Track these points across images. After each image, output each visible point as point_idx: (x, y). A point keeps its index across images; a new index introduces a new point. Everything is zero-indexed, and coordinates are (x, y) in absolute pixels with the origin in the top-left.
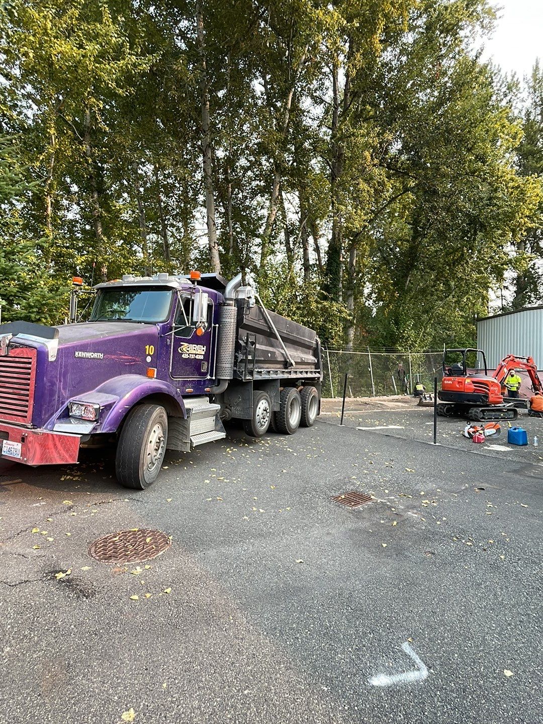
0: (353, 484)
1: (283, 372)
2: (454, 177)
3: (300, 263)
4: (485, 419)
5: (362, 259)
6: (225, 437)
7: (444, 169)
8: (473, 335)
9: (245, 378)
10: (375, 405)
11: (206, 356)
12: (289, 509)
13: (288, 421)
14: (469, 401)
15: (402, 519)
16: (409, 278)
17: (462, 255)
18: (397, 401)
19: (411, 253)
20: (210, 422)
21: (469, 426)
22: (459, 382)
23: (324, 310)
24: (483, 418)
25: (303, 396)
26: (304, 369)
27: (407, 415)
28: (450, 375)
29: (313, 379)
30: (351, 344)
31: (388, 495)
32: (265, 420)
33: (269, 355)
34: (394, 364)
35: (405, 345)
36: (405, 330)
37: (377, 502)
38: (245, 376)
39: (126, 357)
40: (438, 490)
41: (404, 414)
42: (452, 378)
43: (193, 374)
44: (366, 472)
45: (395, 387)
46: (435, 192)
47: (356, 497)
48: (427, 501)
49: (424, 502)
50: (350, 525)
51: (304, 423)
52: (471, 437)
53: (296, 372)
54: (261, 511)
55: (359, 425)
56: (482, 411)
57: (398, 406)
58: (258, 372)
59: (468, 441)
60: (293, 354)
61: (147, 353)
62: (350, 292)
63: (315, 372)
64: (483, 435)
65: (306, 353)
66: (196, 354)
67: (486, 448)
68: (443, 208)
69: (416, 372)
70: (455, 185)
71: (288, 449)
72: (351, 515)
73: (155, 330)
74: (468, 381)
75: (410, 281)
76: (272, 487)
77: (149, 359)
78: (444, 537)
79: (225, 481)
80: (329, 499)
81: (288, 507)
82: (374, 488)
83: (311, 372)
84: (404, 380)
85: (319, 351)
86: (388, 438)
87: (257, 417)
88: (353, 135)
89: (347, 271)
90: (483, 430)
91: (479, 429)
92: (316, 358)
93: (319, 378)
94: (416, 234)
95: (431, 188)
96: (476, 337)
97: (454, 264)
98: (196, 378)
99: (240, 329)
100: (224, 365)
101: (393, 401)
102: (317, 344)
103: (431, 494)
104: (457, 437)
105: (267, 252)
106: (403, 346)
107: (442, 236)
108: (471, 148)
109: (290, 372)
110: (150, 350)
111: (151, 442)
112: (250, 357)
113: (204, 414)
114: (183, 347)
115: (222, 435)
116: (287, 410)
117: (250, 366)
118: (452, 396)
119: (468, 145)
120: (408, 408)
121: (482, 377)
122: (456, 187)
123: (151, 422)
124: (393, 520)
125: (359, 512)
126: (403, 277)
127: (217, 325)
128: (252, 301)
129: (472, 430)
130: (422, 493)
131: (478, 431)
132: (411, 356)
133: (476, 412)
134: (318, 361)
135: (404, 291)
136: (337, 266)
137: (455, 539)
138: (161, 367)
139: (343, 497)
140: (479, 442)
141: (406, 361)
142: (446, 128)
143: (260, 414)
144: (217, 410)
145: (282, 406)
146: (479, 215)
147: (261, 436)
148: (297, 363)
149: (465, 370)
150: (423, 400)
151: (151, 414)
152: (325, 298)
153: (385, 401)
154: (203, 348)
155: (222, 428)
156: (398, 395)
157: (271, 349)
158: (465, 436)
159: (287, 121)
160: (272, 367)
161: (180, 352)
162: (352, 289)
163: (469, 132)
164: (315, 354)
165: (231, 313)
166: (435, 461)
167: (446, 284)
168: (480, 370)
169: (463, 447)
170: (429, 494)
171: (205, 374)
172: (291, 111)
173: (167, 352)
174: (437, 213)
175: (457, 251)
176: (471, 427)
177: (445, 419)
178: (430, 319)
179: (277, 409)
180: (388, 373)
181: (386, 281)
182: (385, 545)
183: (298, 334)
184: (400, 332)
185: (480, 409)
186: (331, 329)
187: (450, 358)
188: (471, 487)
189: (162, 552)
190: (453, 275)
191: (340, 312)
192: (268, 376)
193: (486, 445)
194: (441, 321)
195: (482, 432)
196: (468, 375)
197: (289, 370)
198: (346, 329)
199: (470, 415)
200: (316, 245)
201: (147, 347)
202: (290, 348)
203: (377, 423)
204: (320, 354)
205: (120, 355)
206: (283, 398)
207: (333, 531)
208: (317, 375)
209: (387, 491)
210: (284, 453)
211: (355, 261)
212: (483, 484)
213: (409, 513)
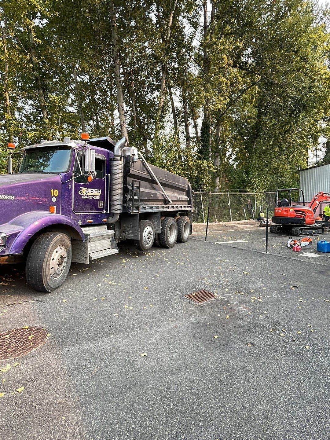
0: (204, 284)
1: (163, 207)
2: (285, 72)
3: (184, 136)
4: (302, 234)
5: (225, 132)
6: (118, 252)
7: (279, 67)
8: (297, 181)
9: (132, 211)
10: (231, 227)
11: (102, 197)
12: (151, 305)
13: (167, 240)
14: (292, 223)
15: (234, 313)
16: (255, 144)
17: (291, 127)
18: (247, 224)
19: (257, 127)
20: (108, 242)
21: (291, 240)
22: (286, 211)
23: (198, 166)
24: (301, 234)
25: (179, 222)
26: (179, 204)
27: (251, 233)
28: (279, 206)
29: (187, 211)
30: (217, 188)
31: (227, 293)
32: (149, 240)
33: (152, 195)
34: (244, 200)
35: (252, 188)
36: (252, 178)
37: (218, 299)
38: (133, 210)
39: (34, 198)
40: (264, 288)
41: (249, 232)
42: (281, 208)
43: (92, 210)
44: (215, 274)
45: (246, 215)
46: (272, 84)
47: (204, 295)
48: (255, 298)
49: (253, 298)
50: (194, 319)
51: (180, 240)
52: (292, 247)
53: (173, 207)
54: (131, 308)
55: (218, 241)
56: (301, 229)
57: (246, 227)
58: (144, 207)
59: (290, 250)
60: (170, 195)
61: (52, 195)
62: (217, 154)
63: (188, 207)
64: (300, 246)
65: (181, 194)
66: (93, 196)
67: (301, 255)
68: (277, 95)
69: (260, 205)
70: (286, 78)
71: (165, 259)
72: (197, 310)
73: (59, 178)
74: (292, 210)
75: (256, 146)
76: (145, 288)
77: (54, 200)
78: (263, 328)
79: (113, 284)
80: (183, 297)
81: (152, 304)
82: (218, 287)
83: (185, 207)
84: (251, 210)
85: (191, 192)
86: (236, 249)
87: (144, 238)
88: (215, 43)
89: (215, 140)
90: (300, 242)
91: (297, 242)
92: (188, 197)
93: (191, 211)
94: (260, 114)
95: (269, 81)
96: (299, 181)
97: (285, 133)
98: (95, 213)
99: (128, 178)
100: (115, 203)
101: (243, 224)
102: (189, 187)
103: (259, 291)
104: (282, 248)
105: (159, 127)
106: (250, 189)
107: (277, 114)
108: (297, 51)
109: (169, 207)
110: (55, 193)
111: (53, 259)
112: (136, 197)
113: (101, 237)
114: (82, 190)
115: (116, 251)
116: (167, 232)
117: (136, 204)
118: (281, 220)
119: (295, 49)
120: (253, 228)
121: (302, 207)
122: (286, 79)
123: (51, 246)
124: (227, 314)
125: (204, 307)
126: (251, 143)
127: (109, 175)
128: (136, 157)
129: (293, 242)
130: (252, 291)
131: (297, 243)
132: (256, 195)
133: (296, 230)
134: (190, 199)
135: (252, 153)
136: (207, 137)
137: (271, 330)
138: (65, 205)
139: (194, 295)
140: (297, 251)
141: (253, 198)
142: (280, 37)
143: (146, 236)
144: (112, 234)
145: (163, 230)
146: (302, 99)
147: (147, 250)
148: (173, 201)
149: (290, 202)
150: (263, 223)
151: (51, 239)
152: (199, 158)
153: (238, 224)
154: (99, 191)
155: (116, 246)
156: (247, 220)
157: (153, 192)
158: (288, 247)
159: (169, 35)
160: (155, 204)
161: (80, 194)
162: (218, 152)
163: (296, 40)
164: (188, 195)
165: (119, 166)
166: (265, 265)
167: (280, 147)
168: (301, 203)
169: (286, 255)
170: (258, 291)
171: (102, 210)
172: (172, 28)
173: (69, 194)
174: (274, 98)
175: (287, 124)
176: (292, 241)
177: (276, 235)
178: (269, 171)
179: (159, 232)
180: (241, 206)
181: (240, 146)
182: (216, 337)
183: (174, 181)
184: (249, 179)
185: (300, 228)
186: (203, 178)
187: (282, 195)
188: (288, 285)
189: (35, 349)
190: (284, 141)
191: (209, 167)
192: (151, 210)
193: (302, 253)
194: (277, 172)
195: (299, 244)
196: (292, 206)
197: (168, 206)
198: (214, 178)
199: (292, 232)
200: (195, 123)
201: (52, 191)
202: (168, 190)
203: (230, 239)
204: (191, 194)
205: (29, 197)
206: (163, 224)
207: (179, 325)
208: (189, 209)
209: (227, 290)
210: (161, 261)
211: (220, 133)
212: (297, 283)
213: (240, 308)
